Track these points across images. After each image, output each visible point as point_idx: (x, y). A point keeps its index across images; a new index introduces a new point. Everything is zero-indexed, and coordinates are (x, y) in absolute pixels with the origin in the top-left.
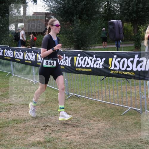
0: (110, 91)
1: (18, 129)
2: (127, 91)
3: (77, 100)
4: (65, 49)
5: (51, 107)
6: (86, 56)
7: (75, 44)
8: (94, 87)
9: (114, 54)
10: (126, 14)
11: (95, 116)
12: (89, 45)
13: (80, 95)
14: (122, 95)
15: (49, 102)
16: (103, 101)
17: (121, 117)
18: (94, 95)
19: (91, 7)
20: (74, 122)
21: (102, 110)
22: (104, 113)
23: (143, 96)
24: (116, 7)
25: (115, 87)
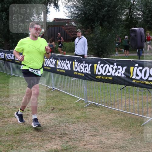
0: (130, 100)
1: (35, 136)
2: (148, 101)
3: (96, 109)
6: (107, 64)
7: (95, 51)
8: (113, 97)
9: (136, 62)
10: (148, 22)
11: (114, 126)
12: (109, 53)
13: (99, 103)
14: (142, 105)
15: (67, 110)
17: (141, 127)
18: (113, 104)
19: (112, 14)
20: (92, 131)
21: (122, 120)
22: (123, 123)
24: (139, 15)
25: (135, 96)
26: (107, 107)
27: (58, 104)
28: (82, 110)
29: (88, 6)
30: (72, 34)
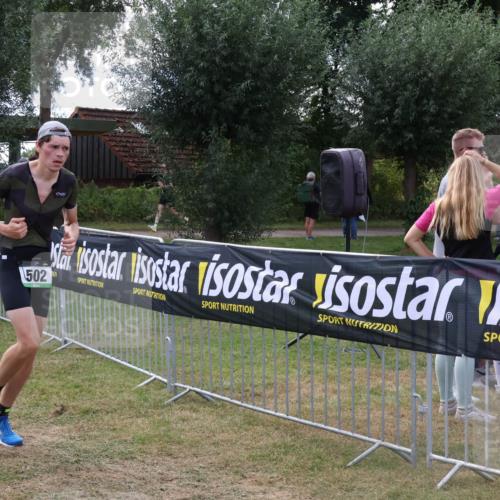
0: (316, 383)
2: (372, 385)
3: (204, 410)
4: (172, 236)
5: (114, 429)
6: (239, 261)
7: (207, 219)
8: (261, 369)
9: (335, 260)
10: (380, 129)
11: (259, 467)
12: (255, 228)
13: (213, 392)
14: (353, 397)
15: (108, 413)
16: (291, 417)
17: (347, 471)
18: (259, 395)
19: (266, 101)
20: (188, 485)
21: (286, 446)
22: (289, 457)
23: (421, 404)
24: (352, 105)
25: (332, 369)
26: (239, 403)
27: (76, 393)
28: (159, 415)
29: (190, 71)
30: (133, 162)
